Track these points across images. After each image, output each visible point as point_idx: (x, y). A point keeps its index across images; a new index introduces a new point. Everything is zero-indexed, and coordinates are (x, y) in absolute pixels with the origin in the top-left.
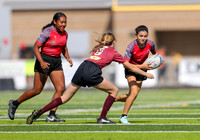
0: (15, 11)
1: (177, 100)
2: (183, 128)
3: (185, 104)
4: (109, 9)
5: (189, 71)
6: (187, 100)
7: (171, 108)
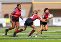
0: (3, 4)
1: (52, 30)
2: (54, 39)
3: (54, 31)
4: (31, 3)
5: (56, 22)
6: (55, 30)
7: (50, 33)
